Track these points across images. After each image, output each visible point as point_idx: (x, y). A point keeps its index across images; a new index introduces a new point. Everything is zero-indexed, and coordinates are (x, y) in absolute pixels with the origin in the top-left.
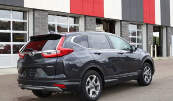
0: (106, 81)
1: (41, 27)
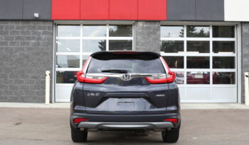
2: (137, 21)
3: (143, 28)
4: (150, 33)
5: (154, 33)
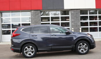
0: (39, 49)
1: (75, 18)
2: (31, 10)
3: (33, 13)
4: (36, 15)
5: (38, 15)
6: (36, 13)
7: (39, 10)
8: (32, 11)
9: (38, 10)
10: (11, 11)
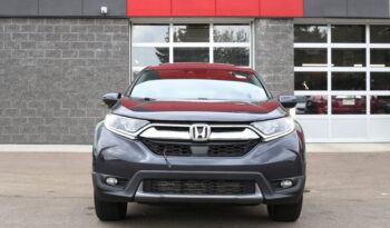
2: (257, 19)
3: (267, 29)
4: (277, 37)
5: (284, 37)
6: (278, 29)
7: (292, 18)
8: (263, 23)
9: (285, 19)
10: (171, 19)
